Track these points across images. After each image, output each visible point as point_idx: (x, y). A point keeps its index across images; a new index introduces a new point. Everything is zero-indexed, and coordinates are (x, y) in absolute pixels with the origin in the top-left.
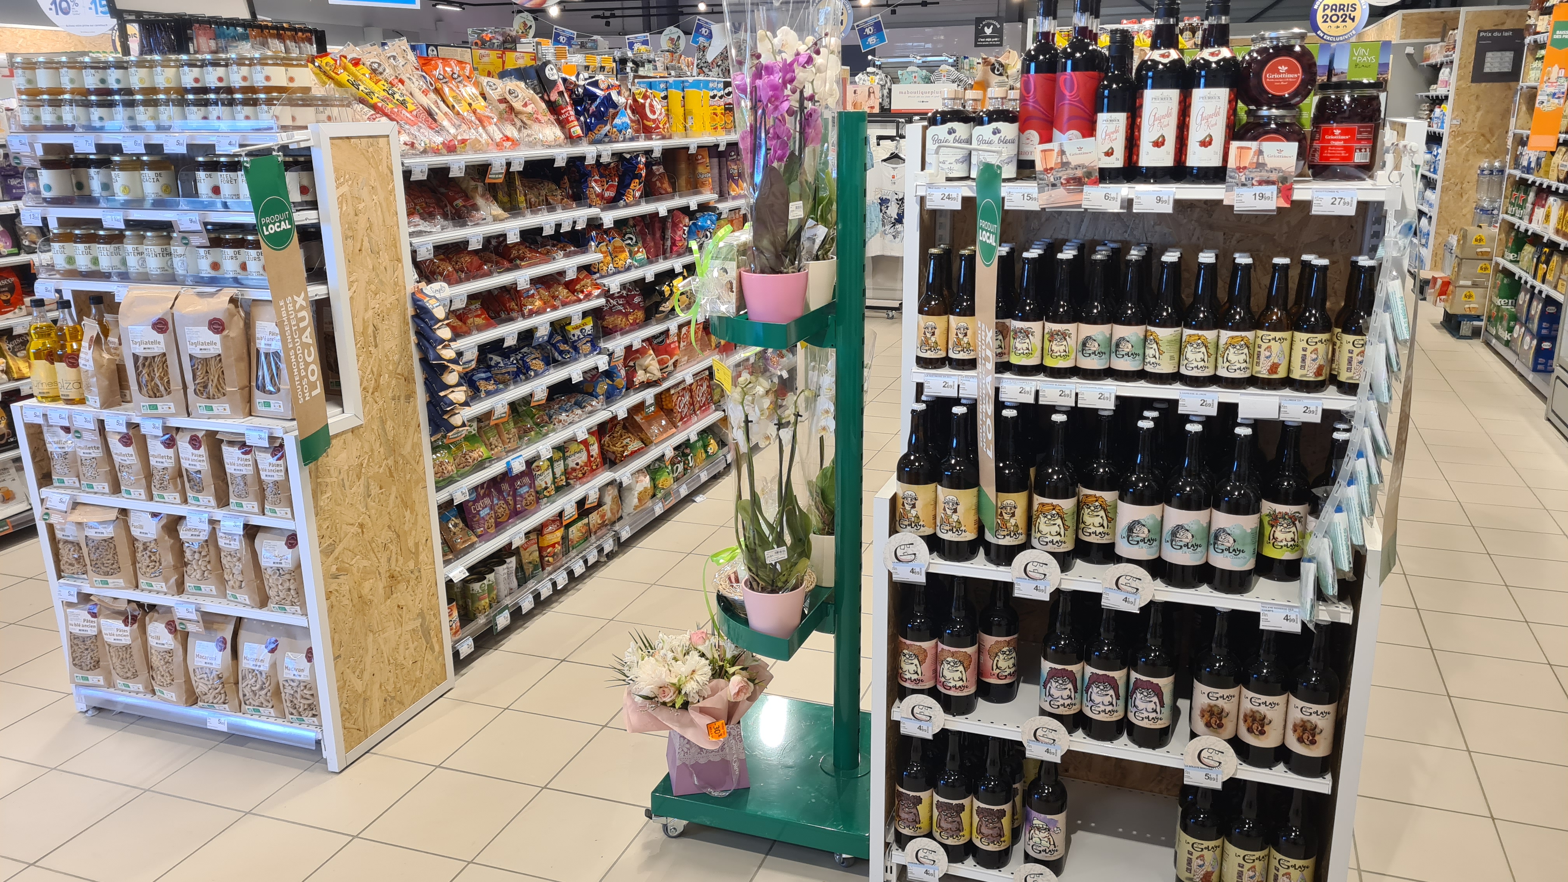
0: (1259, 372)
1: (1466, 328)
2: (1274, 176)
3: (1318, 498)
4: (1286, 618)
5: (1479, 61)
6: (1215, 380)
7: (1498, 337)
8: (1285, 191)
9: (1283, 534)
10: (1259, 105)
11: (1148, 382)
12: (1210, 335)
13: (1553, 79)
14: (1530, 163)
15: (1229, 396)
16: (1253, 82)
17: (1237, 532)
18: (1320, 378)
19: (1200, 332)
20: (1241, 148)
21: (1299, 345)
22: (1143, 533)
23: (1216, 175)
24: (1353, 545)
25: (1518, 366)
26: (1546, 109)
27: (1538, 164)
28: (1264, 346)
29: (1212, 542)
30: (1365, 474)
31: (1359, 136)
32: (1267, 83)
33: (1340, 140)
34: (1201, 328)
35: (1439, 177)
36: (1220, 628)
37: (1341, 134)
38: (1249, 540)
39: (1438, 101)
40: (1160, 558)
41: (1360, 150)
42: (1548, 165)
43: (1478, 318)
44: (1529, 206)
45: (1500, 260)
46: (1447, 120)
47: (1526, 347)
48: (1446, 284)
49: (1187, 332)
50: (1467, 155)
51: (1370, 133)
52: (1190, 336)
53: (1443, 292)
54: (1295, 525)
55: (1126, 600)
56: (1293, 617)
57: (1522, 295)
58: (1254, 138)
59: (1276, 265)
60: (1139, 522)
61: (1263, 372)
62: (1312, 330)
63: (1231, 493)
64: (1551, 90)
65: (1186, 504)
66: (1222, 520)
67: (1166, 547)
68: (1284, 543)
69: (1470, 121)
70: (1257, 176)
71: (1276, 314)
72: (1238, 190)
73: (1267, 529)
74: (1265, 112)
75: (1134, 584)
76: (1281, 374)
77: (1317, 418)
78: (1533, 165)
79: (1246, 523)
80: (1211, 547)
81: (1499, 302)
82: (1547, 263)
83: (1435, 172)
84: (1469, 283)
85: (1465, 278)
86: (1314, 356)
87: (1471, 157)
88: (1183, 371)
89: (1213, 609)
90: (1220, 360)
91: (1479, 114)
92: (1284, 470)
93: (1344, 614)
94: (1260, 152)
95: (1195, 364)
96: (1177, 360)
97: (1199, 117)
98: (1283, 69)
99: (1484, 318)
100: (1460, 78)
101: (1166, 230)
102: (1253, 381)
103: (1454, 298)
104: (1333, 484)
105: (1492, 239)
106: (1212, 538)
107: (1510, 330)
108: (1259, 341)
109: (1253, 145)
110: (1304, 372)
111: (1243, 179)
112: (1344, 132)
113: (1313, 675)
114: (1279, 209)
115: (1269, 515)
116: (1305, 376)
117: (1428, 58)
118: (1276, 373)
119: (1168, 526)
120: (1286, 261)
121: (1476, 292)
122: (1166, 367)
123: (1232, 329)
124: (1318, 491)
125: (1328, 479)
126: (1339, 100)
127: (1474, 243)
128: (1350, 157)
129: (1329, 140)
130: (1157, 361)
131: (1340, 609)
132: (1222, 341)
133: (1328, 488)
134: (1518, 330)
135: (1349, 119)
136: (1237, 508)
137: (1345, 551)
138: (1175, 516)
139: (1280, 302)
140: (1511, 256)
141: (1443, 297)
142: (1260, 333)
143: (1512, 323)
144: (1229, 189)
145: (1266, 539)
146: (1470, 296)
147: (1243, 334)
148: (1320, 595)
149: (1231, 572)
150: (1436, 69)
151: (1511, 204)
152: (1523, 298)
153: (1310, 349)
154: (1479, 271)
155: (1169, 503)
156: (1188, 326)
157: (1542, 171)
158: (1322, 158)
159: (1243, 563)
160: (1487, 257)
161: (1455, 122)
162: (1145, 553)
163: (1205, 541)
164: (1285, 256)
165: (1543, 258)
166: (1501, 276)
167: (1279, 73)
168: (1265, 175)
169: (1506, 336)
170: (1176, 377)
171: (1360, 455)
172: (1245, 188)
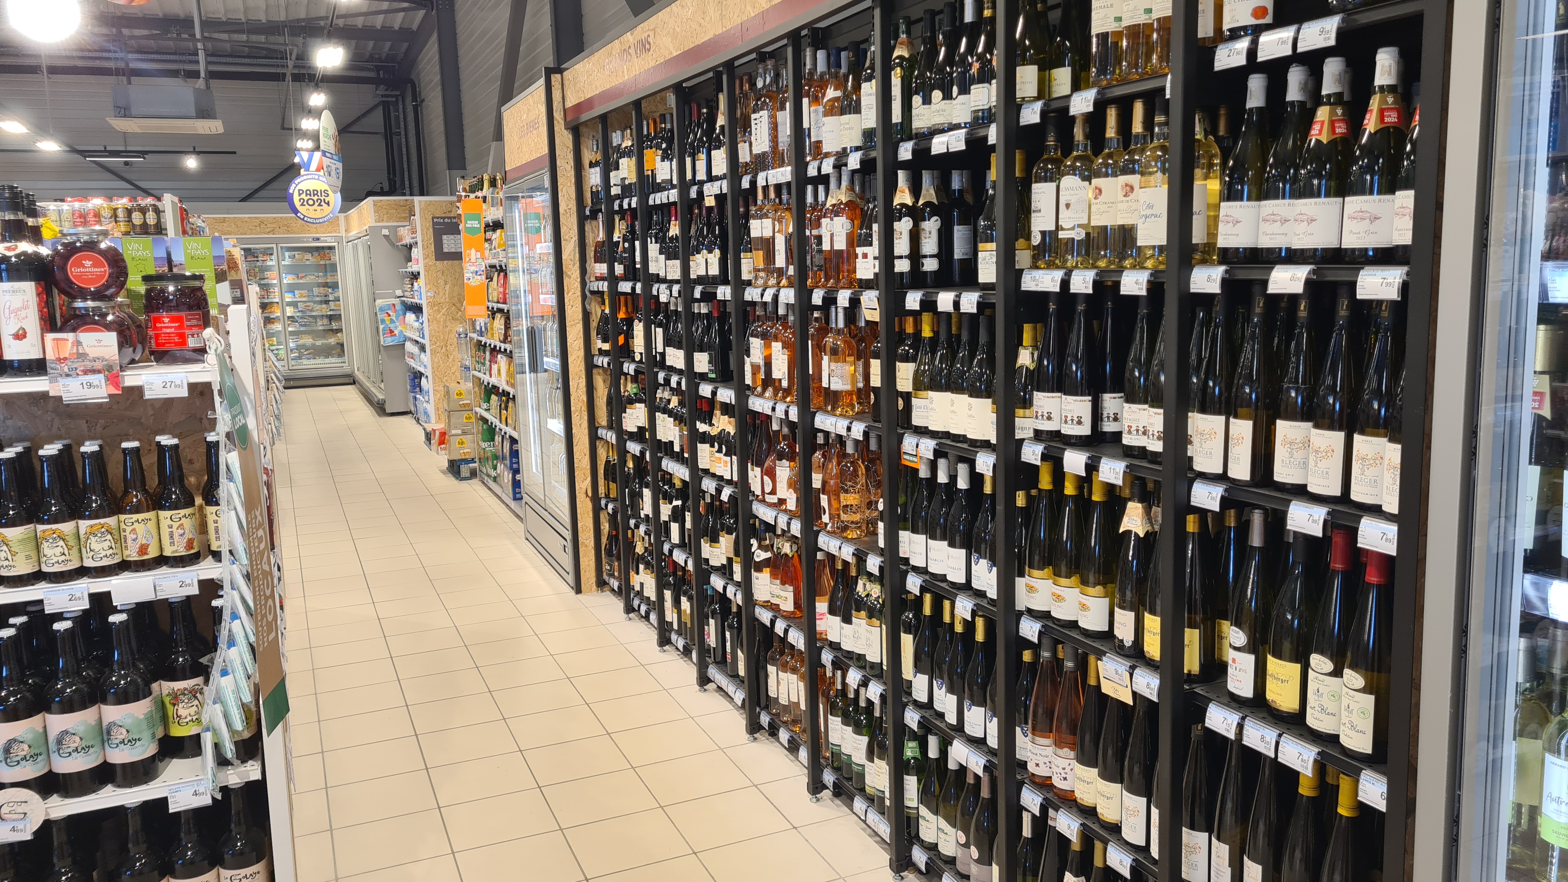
0: (129, 556)
1: (465, 470)
2: (98, 365)
3: (208, 666)
4: (196, 794)
5: (438, 244)
6: (82, 572)
7: (489, 476)
8: (113, 379)
9: (185, 710)
10: (73, 298)
11: (6, 587)
12: (67, 527)
13: (473, 260)
14: (481, 328)
15: (99, 585)
16: (58, 275)
17: (128, 722)
18: (192, 551)
19: (54, 526)
20: (58, 339)
21: (165, 524)
22: (23, 750)
23: (37, 367)
24: (243, 704)
25: (504, 497)
26: (473, 284)
27: (486, 329)
28: (129, 529)
29: (105, 738)
30: (242, 634)
31: (189, 323)
32: (74, 276)
33: (171, 327)
34: (56, 522)
35: (426, 342)
36: (133, 825)
37: (171, 322)
38: (144, 726)
39: (415, 276)
40: (50, 771)
41: (193, 336)
42: (492, 329)
43: (473, 461)
44: (488, 363)
45: (478, 409)
46: (423, 290)
47: (506, 481)
48: (443, 434)
49: (41, 528)
50: (445, 321)
51: (199, 320)
52: (44, 531)
53: (442, 442)
54: (196, 698)
55: (13, 829)
56: (202, 790)
57: (496, 437)
58: (74, 330)
59: (124, 450)
60: (14, 740)
61: (132, 555)
62: (175, 507)
63: (117, 683)
64: (473, 269)
65: (69, 707)
66: (112, 713)
67: (54, 757)
68: (189, 718)
69: (441, 294)
70: (80, 366)
71: (136, 497)
72: (62, 381)
73: (170, 708)
74: (79, 304)
75: (20, 809)
76: (153, 553)
77: (195, 590)
78: (483, 329)
79: (140, 709)
80: (106, 744)
81: (484, 445)
82: (506, 409)
83: (423, 338)
84: (459, 432)
85: (456, 428)
86: (181, 532)
87: (448, 323)
88: (45, 569)
89: (122, 807)
90: (84, 550)
91: (447, 287)
92: (177, 647)
93: (251, 771)
94: (78, 343)
95: (55, 559)
96: (35, 558)
97: (7, 311)
98: (88, 263)
99: (477, 460)
100: (426, 257)
101: (20, 424)
102: (124, 566)
103: (450, 446)
104: (216, 650)
105: (469, 392)
106: (104, 734)
107: (495, 468)
108: (123, 526)
109: (70, 336)
110: (175, 548)
111: (66, 370)
112: (173, 320)
113: (237, 840)
114: (111, 396)
115: (169, 695)
116: (176, 551)
117: (401, 240)
118: (146, 554)
119: (52, 735)
120: (135, 444)
121: (467, 439)
122: (23, 568)
123: (90, 518)
124: (204, 660)
125: (212, 646)
126: (163, 291)
127: (456, 397)
128: (184, 343)
129: (162, 327)
130: (11, 563)
131: (248, 768)
132: (82, 532)
133: (213, 654)
134: (500, 467)
135: (177, 308)
136: (124, 698)
137: (236, 712)
138: (57, 722)
139: (138, 484)
140: (485, 406)
141: (443, 446)
142: (122, 517)
143: (495, 462)
144: (53, 380)
145: (171, 719)
146: (462, 443)
147: (102, 521)
148: (222, 762)
149: (132, 764)
150: (410, 247)
151: (478, 362)
152: (498, 439)
153: (175, 525)
154: (465, 421)
155: (49, 710)
156: (42, 522)
157: (489, 334)
158: (158, 344)
159: (146, 749)
160: (467, 408)
161: (429, 294)
162: (31, 771)
163: (99, 739)
164: (134, 440)
165: (503, 406)
166: (481, 422)
167: (84, 267)
168: (89, 365)
169: (493, 474)
170: (38, 577)
171: (235, 616)
172: (70, 379)
